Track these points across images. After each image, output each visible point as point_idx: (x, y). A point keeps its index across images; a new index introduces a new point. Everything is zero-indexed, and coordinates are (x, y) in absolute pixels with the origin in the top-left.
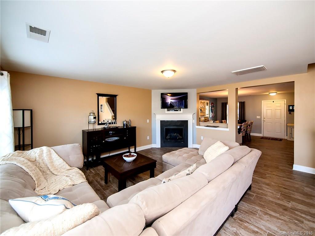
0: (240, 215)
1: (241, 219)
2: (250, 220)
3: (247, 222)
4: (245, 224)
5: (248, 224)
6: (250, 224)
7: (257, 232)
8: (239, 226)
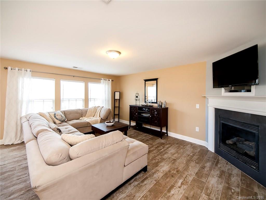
0: (32, 193)
1: (29, 191)
2: (21, 198)
3: (23, 194)
4: (23, 192)
5: (21, 194)
6: (19, 196)
7: (9, 196)
8: (26, 186)
